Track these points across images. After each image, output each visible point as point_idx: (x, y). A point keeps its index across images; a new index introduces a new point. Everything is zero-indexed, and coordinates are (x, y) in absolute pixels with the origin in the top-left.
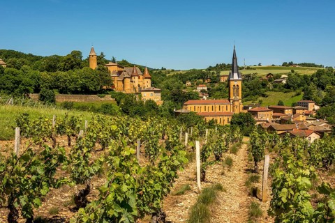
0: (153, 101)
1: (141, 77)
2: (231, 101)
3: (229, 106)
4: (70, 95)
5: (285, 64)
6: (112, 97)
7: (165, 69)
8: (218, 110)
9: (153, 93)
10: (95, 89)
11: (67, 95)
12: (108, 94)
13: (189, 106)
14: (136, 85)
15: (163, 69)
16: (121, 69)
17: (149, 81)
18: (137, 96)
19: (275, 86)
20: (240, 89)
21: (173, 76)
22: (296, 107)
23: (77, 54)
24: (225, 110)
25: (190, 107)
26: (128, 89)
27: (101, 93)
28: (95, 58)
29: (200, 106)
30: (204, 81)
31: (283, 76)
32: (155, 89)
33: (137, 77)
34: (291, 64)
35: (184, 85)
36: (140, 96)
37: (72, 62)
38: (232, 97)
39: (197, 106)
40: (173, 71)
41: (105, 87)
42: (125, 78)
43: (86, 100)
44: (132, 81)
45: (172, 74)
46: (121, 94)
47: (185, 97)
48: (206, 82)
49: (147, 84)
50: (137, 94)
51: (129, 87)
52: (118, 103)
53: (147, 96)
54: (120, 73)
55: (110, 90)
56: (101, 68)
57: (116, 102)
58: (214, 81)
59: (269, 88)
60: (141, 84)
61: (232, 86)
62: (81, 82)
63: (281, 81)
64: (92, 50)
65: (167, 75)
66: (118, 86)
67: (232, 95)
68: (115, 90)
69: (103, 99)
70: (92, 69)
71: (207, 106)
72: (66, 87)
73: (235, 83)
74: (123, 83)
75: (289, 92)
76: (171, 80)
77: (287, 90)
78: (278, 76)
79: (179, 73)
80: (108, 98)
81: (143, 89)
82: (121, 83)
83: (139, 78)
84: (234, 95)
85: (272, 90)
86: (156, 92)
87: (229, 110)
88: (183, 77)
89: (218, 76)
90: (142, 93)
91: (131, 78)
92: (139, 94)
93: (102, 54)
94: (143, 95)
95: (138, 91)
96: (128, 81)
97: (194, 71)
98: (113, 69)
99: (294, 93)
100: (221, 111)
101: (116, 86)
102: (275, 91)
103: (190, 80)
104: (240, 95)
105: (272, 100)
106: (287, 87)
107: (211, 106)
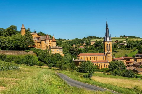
0: (59, 54)
1: (51, 41)
2: (106, 54)
3: (104, 57)
4: (8, 51)
5: (121, 36)
6: (34, 52)
7: (61, 39)
8: (98, 60)
9: (58, 49)
10: (24, 47)
11: (6, 51)
12: (31, 50)
13: (80, 57)
14: (48, 45)
15: (60, 39)
16: (39, 36)
17: (55, 43)
18: (49, 51)
19: (121, 47)
20: (111, 47)
21: (66, 42)
22: (137, 58)
23: (13, 27)
24: (102, 60)
25: (82, 58)
26: (44, 47)
27: (27, 50)
28: (24, 30)
29: (87, 57)
30: (82, 44)
31: (124, 42)
32: (59, 47)
33: (48, 41)
34: (124, 36)
35: (72, 47)
36: (51, 51)
37: (11, 32)
38: (106, 52)
39: (85, 57)
40: (65, 40)
41: (29, 46)
42: (42, 41)
43: (17, 54)
44: (46, 43)
45: (65, 41)
46: (39, 50)
47: (78, 52)
48: (83, 45)
49: (54, 44)
50: (49, 50)
51: (44, 46)
52: (38, 55)
53: (55, 51)
54: (38, 38)
55: (33, 48)
56: (27, 35)
57: (36, 55)
58: (88, 44)
59: (118, 47)
60: (50, 45)
61: (106, 45)
62: (14, 42)
63: (124, 44)
64: (23, 26)
65: (63, 42)
66: (37, 46)
67: (106, 50)
68: (35, 48)
69: (28, 53)
70: (22, 35)
71: (91, 57)
72: (6, 46)
73: (108, 43)
74: (41, 44)
75: (129, 49)
76: (65, 44)
77: (128, 48)
78: (122, 42)
79: (69, 40)
80: (31, 53)
81: (52, 47)
82: (39, 44)
83: (50, 41)
84: (107, 50)
85: (120, 49)
86: (60, 49)
87: (104, 60)
88: (71, 43)
89: (90, 42)
90: (52, 49)
91: (45, 41)
92: (50, 50)
93: (29, 29)
94: (52, 51)
95: (49, 49)
96: (43, 42)
97: (77, 40)
98: (35, 36)
99: (132, 50)
100: (100, 60)
101: (36, 46)
102: (121, 49)
103: (75, 44)
104: (111, 50)
105: (120, 54)
106: (128, 47)
107: (93, 57)
